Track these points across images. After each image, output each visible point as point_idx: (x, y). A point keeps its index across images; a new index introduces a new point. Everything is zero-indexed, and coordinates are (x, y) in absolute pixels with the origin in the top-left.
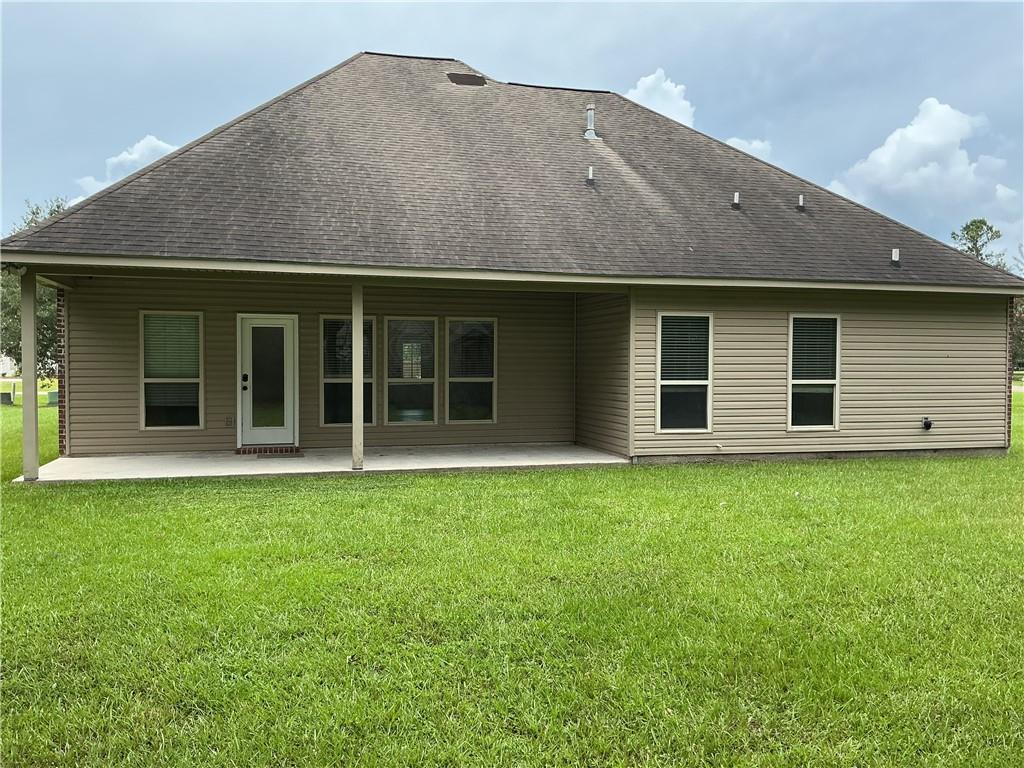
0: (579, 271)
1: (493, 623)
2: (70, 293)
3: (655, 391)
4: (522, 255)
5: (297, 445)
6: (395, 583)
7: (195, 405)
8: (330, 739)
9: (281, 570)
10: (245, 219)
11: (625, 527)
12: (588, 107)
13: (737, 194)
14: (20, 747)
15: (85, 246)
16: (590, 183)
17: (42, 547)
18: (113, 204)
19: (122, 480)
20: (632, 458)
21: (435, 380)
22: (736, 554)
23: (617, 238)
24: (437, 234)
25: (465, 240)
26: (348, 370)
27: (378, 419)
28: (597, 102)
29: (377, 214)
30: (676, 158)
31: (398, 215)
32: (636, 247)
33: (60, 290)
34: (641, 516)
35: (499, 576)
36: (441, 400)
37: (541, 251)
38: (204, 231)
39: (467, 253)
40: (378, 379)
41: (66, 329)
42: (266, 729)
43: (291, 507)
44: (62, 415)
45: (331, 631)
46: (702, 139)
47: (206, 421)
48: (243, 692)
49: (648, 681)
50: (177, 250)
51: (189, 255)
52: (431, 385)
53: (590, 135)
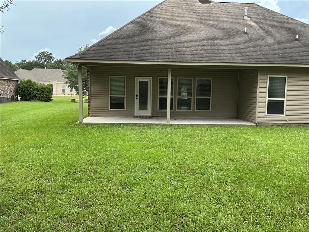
0: (241, 62)
1: (211, 171)
2: (91, 71)
3: (266, 102)
4: (222, 57)
5: (151, 115)
6: (180, 156)
7: (123, 103)
8: (163, 199)
9: (148, 150)
10: (138, 48)
11: (254, 144)
12: (245, 8)
13: (297, 36)
14: (80, 193)
15: (95, 57)
16: (246, 33)
17: (84, 140)
18: (102, 45)
19: (105, 123)
20: (256, 123)
21: (192, 97)
22: (293, 155)
23: (254, 51)
24: (194, 51)
25: (204, 53)
26: (166, 94)
27: (174, 109)
28: (248, 6)
29: (176, 45)
30: (276, 24)
31: (183, 46)
32: (261, 54)
33: (88, 70)
34: (260, 142)
35: (213, 157)
36: (194, 104)
37: (228, 56)
38: (127, 52)
39: (204, 57)
40: (175, 96)
41: (90, 81)
42: (145, 195)
43: (150, 133)
44: (89, 105)
45: (162, 169)
46: (285, 17)
47: (126, 108)
48: (138, 184)
49: (263, 193)
50: (119, 58)
51: (122, 60)
52: (190, 99)
53: (246, 18)
